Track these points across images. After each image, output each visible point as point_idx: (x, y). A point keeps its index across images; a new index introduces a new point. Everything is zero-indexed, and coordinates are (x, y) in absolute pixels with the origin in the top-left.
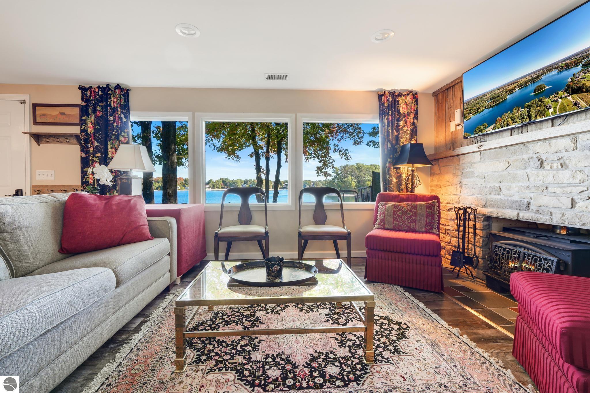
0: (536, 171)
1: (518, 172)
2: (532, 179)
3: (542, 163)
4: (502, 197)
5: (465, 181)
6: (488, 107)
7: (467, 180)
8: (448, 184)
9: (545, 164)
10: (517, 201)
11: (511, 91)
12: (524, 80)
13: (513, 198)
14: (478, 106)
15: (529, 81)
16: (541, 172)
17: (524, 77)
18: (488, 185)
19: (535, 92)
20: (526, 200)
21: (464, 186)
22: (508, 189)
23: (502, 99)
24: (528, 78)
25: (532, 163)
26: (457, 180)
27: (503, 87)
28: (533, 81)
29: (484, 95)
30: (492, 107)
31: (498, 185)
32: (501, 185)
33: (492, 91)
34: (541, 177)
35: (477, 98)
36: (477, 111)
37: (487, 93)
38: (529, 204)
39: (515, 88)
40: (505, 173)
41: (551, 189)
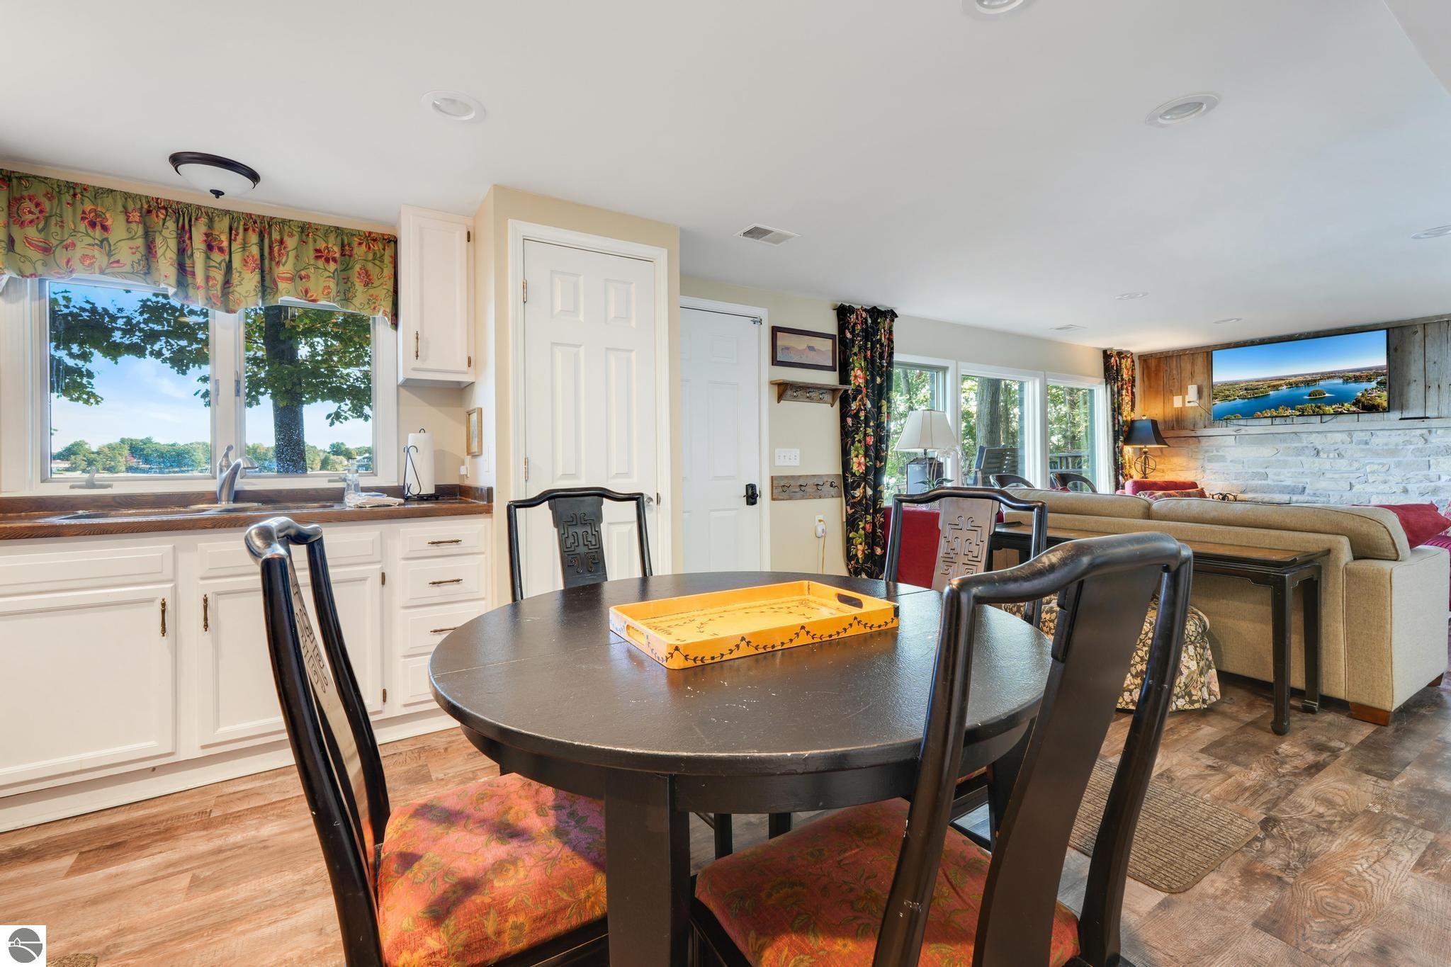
0: (1311, 459)
1: (1290, 458)
2: (1306, 466)
3: (1318, 452)
4: (1269, 482)
5: (1209, 466)
6: (1243, 397)
7: (1213, 464)
8: (1179, 468)
9: (1321, 454)
10: (1289, 486)
11: (1276, 387)
12: (1294, 379)
13: (1284, 483)
14: (1227, 393)
15: (1302, 382)
16: (1317, 460)
17: (1295, 376)
18: (1250, 471)
19: (1310, 395)
20: (1301, 485)
21: (1208, 471)
22: (1278, 474)
23: (1262, 392)
24: (1301, 379)
25: (1307, 452)
26: (1199, 464)
27: (1264, 380)
28: (1307, 383)
29: (1236, 383)
30: (1248, 399)
31: (1263, 471)
32: (1268, 470)
33: (1246, 381)
34: (1316, 465)
35: (1226, 384)
36: (1226, 398)
37: (1241, 382)
38: (1305, 488)
39: (1281, 385)
40: (1274, 459)
41: (1328, 475)
